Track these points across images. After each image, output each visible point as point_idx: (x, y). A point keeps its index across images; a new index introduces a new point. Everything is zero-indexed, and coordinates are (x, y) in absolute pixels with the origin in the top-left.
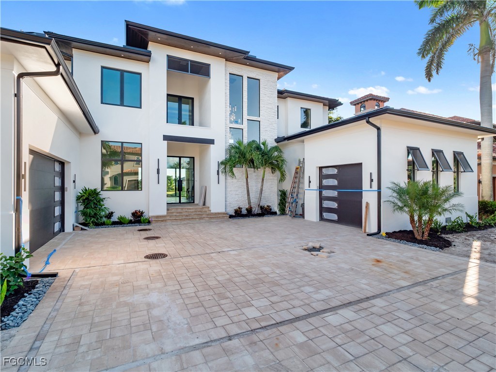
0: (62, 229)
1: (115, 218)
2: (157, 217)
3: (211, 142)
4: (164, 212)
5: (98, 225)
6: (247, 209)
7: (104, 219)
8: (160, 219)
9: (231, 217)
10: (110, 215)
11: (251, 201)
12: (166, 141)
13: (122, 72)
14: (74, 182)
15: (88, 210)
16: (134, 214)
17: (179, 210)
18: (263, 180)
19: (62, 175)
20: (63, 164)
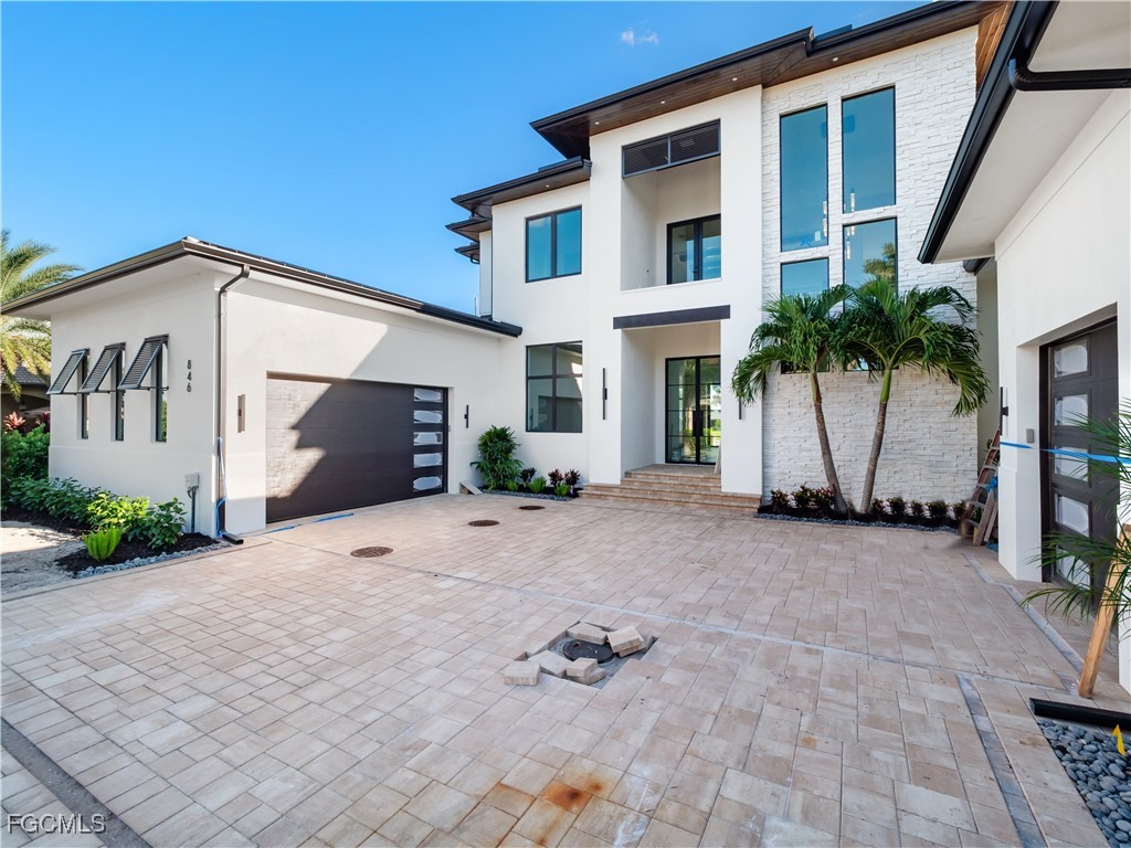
0: (443, 489)
1: (533, 483)
2: (597, 487)
3: (723, 312)
4: (616, 479)
5: (501, 488)
7: (519, 482)
9: (761, 511)
10: (528, 474)
12: (620, 330)
13: (554, 215)
14: (466, 417)
18: (884, 407)
19: (444, 407)
20: (445, 391)
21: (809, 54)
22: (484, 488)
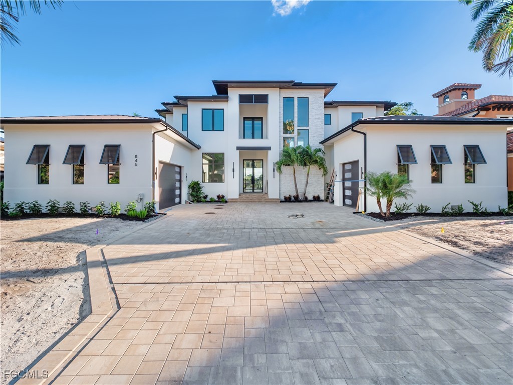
0: (180, 203)
1: (208, 199)
2: (232, 199)
3: (269, 148)
4: (237, 197)
5: (199, 201)
6: (294, 197)
7: (203, 199)
8: (234, 201)
9: (281, 202)
10: (206, 197)
11: (299, 191)
12: (238, 151)
13: (213, 110)
14: (186, 177)
15: (193, 193)
16: (218, 197)
17: (247, 196)
18: (308, 175)
19: (180, 173)
20: (180, 167)
21: (293, 85)
22: (193, 201)
